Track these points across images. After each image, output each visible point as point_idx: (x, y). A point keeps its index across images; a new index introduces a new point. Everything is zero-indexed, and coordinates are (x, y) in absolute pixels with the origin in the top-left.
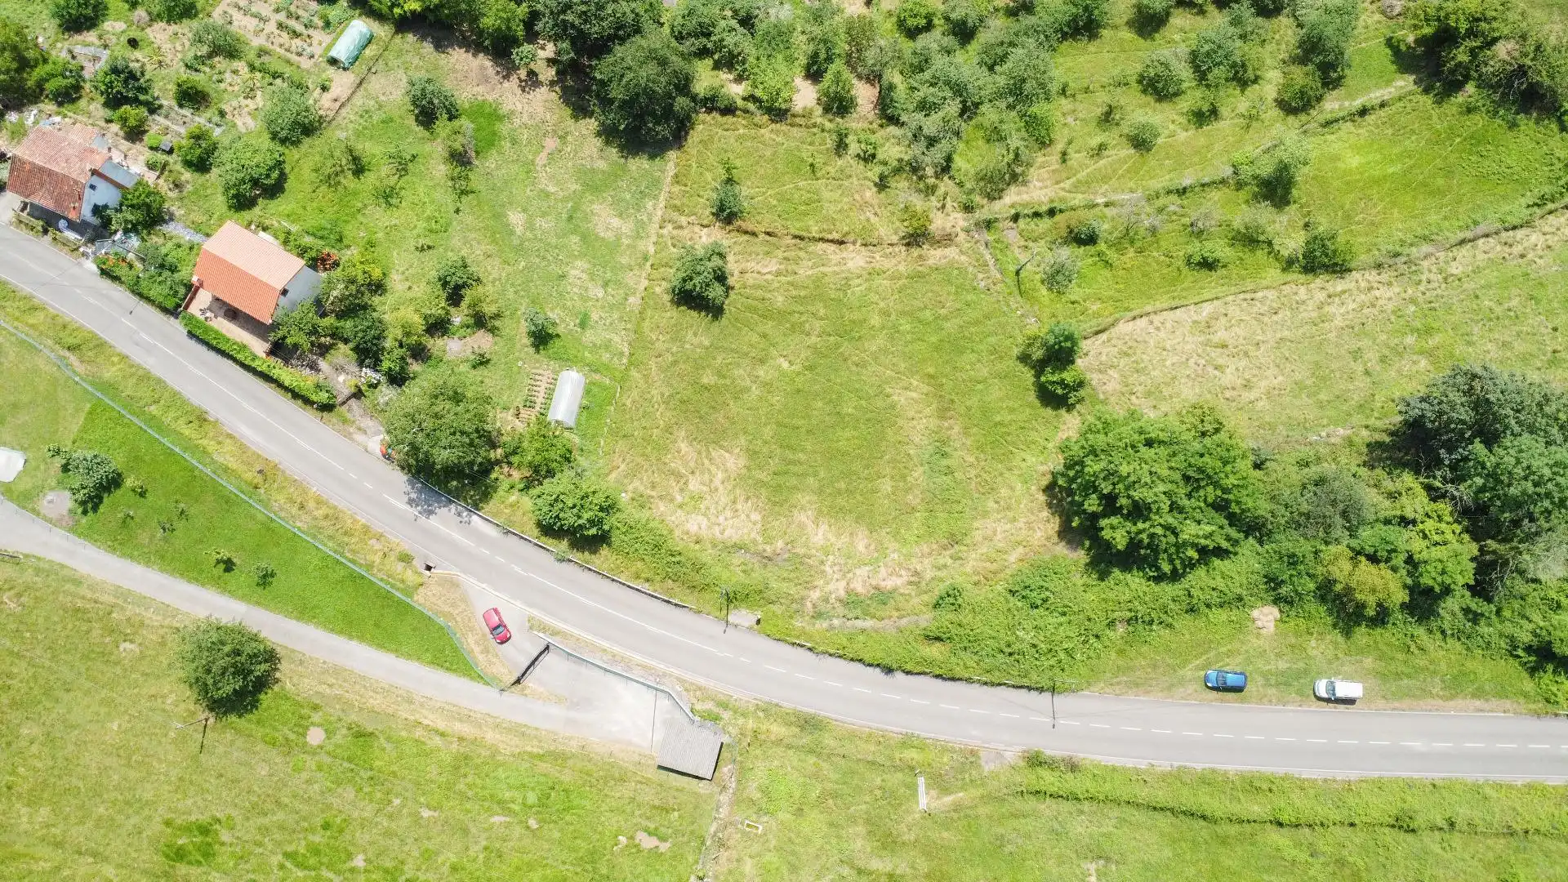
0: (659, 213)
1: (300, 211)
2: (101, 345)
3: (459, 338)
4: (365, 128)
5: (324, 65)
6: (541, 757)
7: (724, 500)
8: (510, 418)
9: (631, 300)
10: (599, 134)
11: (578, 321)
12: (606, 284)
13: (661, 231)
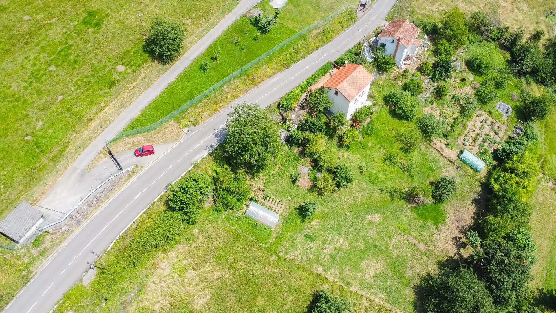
0: (377, 300)
1: (382, 122)
2: (325, 43)
3: (309, 173)
4: (427, 159)
5: (460, 149)
6: (62, 151)
7: (175, 288)
8: (259, 186)
9: (321, 269)
10: (428, 275)
11: (311, 234)
12: (332, 256)
13: (364, 299)
